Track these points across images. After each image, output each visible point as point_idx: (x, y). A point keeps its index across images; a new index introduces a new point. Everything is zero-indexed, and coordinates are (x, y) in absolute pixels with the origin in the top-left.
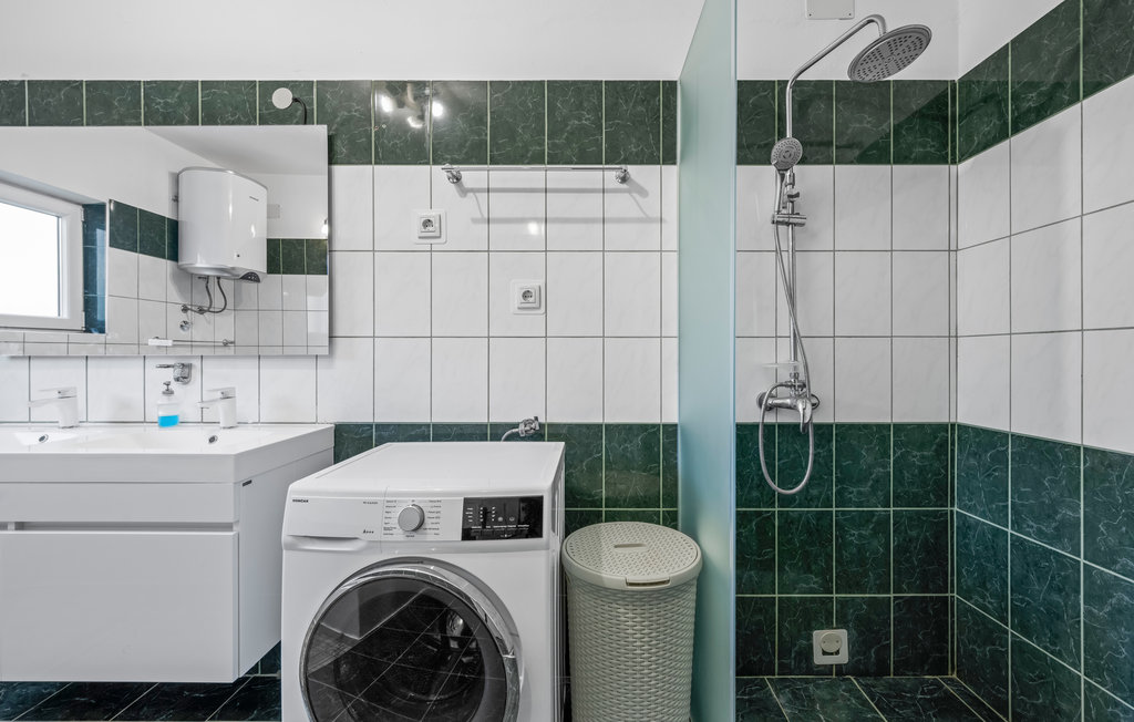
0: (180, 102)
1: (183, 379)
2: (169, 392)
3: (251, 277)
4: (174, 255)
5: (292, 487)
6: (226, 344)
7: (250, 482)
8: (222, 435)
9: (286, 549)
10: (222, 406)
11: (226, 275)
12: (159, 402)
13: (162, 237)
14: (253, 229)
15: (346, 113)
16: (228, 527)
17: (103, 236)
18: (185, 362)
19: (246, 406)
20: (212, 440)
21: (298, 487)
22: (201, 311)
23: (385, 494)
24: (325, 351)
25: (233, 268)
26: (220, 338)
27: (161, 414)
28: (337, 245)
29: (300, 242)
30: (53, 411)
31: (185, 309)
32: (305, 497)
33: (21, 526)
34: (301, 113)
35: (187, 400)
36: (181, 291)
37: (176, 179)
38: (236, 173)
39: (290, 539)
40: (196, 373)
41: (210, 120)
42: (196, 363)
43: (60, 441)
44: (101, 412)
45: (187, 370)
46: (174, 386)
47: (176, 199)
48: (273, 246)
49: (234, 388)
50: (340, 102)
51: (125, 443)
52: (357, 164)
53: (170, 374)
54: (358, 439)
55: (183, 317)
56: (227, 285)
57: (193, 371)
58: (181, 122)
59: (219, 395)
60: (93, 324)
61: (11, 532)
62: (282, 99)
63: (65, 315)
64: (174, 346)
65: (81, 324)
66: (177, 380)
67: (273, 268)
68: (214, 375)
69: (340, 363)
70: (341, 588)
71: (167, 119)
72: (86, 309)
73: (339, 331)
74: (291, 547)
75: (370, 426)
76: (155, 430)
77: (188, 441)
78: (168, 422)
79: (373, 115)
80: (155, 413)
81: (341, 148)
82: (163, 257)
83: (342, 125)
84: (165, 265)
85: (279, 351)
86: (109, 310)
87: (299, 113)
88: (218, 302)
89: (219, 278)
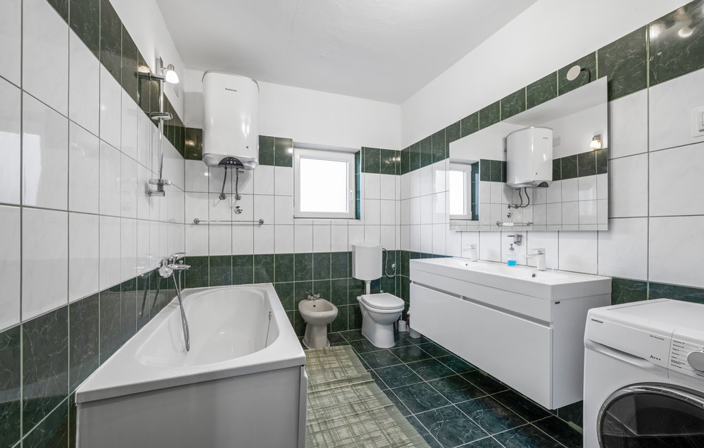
0: (517, 103)
1: (518, 242)
2: (512, 249)
3: (544, 185)
4: (505, 180)
5: (590, 311)
6: (528, 224)
7: (559, 303)
8: (539, 274)
9: (587, 347)
10: (538, 258)
11: (529, 186)
12: (508, 253)
13: (500, 172)
14: (544, 156)
15: (622, 60)
16: (547, 324)
17: (478, 176)
18: (520, 234)
19: (551, 259)
20: (534, 276)
21: (593, 312)
22: (517, 207)
23: (672, 335)
24: (605, 228)
25: (534, 181)
26: (526, 221)
27: (509, 259)
28: (615, 153)
29: (574, 157)
30: (468, 254)
31: (509, 207)
32: (601, 320)
33: (464, 298)
34: (588, 76)
35: (520, 253)
36: (508, 197)
37: (506, 140)
38: (536, 127)
39: (590, 342)
40: (524, 240)
41: (531, 105)
42: (524, 234)
43: (472, 267)
44: (484, 256)
45: (519, 238)
46: (515, 246)
47: (506, 151)
48: (556, 163)
49: (544, 249)
50: (617, 55)
51: (494, 270)
52: (633, 92)
53: (512, 240)
54: (634, 291)
55: (508, 211)
56: (529, 191)
57: (523, 239)
58: (517, 112)
59: (537, 252)
60: (475, 217)
61: (461, 299)
62: (573, 74)
63: (466, 213)
64: (514, 226)
65: (470, 217)
66: (515, 243)
67: (556, 176)
68: (534, 241)
69: (617, 237)
70: (623, 390)
71: (511, 114)
72: (472, 210)
73: (616, 213)
74: (590, 348)
75: (645, 283)
76: (506, 267)
77: (522, 274)
78: (512, 263)
79: (648, 49)
80: (506, 259)
81: (618, 86)
82: (500, 181)
83: (619, 69)
84: (501, 185)
85: (576, 228)
86: (480, 211)
87: (585, 76)
88: (525, 201)
89: (525, 188)
